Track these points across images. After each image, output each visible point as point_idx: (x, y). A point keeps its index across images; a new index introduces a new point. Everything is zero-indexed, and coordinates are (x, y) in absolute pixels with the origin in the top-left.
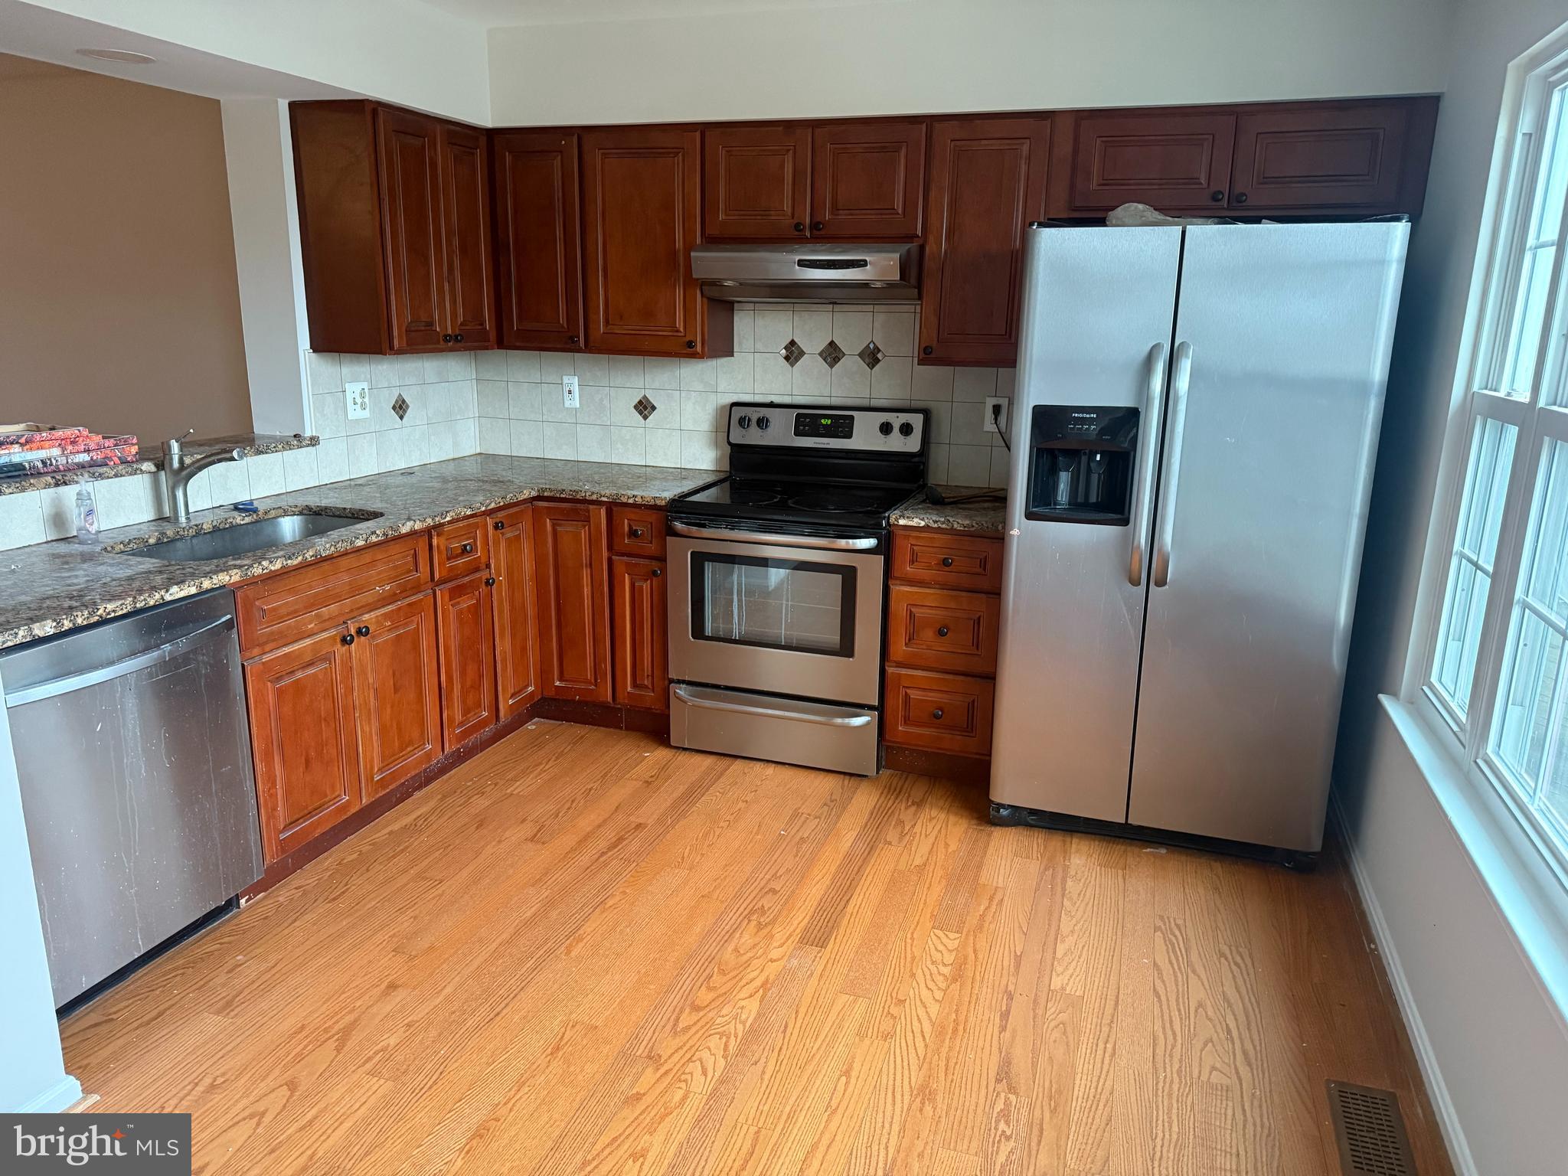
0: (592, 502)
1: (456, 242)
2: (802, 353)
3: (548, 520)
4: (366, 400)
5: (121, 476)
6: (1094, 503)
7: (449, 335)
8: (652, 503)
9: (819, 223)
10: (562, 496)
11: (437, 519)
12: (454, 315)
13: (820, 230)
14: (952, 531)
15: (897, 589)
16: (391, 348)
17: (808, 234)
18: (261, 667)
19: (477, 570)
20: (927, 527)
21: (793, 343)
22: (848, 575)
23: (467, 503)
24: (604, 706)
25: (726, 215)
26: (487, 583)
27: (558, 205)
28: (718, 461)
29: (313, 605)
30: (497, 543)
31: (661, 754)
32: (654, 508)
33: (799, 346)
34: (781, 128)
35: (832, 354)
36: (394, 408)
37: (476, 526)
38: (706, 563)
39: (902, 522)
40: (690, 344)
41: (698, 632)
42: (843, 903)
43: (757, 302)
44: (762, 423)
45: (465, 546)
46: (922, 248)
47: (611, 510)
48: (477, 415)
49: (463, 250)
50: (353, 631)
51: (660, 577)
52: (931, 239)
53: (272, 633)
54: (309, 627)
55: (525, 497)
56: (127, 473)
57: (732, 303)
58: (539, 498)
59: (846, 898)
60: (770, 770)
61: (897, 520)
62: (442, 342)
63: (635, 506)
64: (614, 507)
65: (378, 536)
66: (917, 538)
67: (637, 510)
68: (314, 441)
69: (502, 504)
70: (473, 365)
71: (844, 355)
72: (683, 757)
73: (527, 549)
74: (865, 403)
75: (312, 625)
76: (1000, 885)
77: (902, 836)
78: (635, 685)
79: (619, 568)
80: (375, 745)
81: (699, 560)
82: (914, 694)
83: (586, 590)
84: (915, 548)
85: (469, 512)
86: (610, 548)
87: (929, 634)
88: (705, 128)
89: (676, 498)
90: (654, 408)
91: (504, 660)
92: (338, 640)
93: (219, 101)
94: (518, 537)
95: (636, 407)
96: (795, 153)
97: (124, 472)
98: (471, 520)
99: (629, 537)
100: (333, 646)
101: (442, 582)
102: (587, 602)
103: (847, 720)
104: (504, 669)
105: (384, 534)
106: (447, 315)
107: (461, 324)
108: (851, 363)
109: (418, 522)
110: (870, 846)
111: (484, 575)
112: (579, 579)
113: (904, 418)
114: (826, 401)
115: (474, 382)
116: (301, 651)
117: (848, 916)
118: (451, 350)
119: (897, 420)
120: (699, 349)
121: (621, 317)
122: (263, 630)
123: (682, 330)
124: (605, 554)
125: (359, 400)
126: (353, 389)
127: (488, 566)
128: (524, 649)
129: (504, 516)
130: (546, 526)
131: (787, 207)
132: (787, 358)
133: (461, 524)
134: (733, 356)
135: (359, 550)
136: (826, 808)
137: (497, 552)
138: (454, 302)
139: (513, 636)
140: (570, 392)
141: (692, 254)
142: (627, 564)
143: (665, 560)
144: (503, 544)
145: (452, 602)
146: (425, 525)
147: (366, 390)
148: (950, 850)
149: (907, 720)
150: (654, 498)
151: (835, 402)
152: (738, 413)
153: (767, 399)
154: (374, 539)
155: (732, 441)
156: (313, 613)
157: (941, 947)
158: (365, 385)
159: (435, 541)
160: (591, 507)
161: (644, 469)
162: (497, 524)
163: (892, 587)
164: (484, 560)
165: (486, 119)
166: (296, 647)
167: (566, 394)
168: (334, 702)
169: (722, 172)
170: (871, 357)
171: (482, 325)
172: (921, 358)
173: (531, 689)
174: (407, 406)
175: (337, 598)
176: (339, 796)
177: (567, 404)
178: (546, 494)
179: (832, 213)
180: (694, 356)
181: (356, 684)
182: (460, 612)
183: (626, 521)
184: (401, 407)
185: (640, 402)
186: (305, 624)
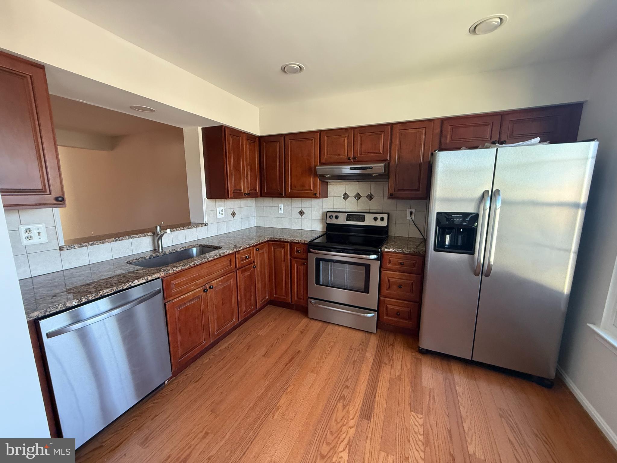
0: (286, 242)
1: (249, 167)
2: (348, 197)
3: (272, 247)
4: (223, 212)
5: (140, 237)
6: (460, 246)
7: (246, 193)
8: (304, 242)
9: (356, 157)
10: (277, 240)
11: (237, 249)
12: (248, 187)
13: (356, 159)
14: (404, 253)
15: (383, 272)
16: (228, 197)
17: (352, 161)
18: (173, 304)
19: (251, 264)
20: (395, 251)
21: (346, 194)
22: (368, 267)
23: (248, 243)
24: (288, 304)
25: (327, 156)
26: (253, 267)
27: (278, 156)
28: (323, 228)
29: (194, 280)
30: (257, 255)
31: (305, 321)
32: (304, 244)
33: (347, 195)
34: (344, 130)
35: (358, 196)
36: (232, 214)
37: (250, 250)
38: (320, 261)
39: (386, 250)
40: (315, 194)
41: (318, 283)
42: (373, 396)
43: (335, 182)
44: (337, 217)
45: (247, 256)
46: (389, 163)
47: (291, 245)
48: (255, 215)
49: (251, 170)
50: (208, 287)
51: (306, 265)
52: (392, 160)
53: (177, 291)
54: (192, 288)
55: (266, 240)
56: (142, 236)
57: (327, 182)
58: (270, 241)
59: (375, 392)
60: (340, 329)
61: (384, 249)
62: (244, 196)
63: (298, 243)
64: (292, 244)
65: (217, 256)
66: (391, 255)
67: (299, 244)
68: (206, 225)
69: (259, 243)
70: (255, 201)
71: (361, 197)
72: (312, 322)
73: (266, 255)
74: (368, 211)
75: (193, 287)
76: (431, 387)
77: (390, 360)
78: (298, 298)
79: (293, 262)
80: (216, 323)
81: (318, 260)
82: (390, 306)
83: (283, 268)
84: (390, 258)
85: (248, 246)
86: (291, 255)
87: (395, 287)
88: (321, 132)
89: (311, 241)
90: (304, 213)
91: (259, 290)
92: (203, 291)
93: (183, 129)
94: (263, 252)
95: (299, 213)
96: (348, 137)
97: (141, 236)
98: (249, 249)
99: (296, 252)
100: (201, 293)
101: (239, 268)
102: (284, 272)
103: (366, 315)
104: (259, 293)
105: (219, 255)
106: (245, 187)
107: (250, 191)
108: (364, 199)
109: (231, 250)
110: (379, 365)
111: (253, 265)
112: (281, 265)
113: (381, 215)
114: (356, 211)
115: (255, 207)
116: (188, 297)
117: (376, 402)
118: (247, 198)
119: (379, 216)
120: (318, 196)
121: (295, 187)
122: (174, 291)
123: (313, 190)
124: (289, 257)
125: (221, 212)
126: (219, 209)
127: (254, 262)
128: (265, 286)
129: (259, 246)
130: (272, 249)
131: (346, 153)
132: (344, 198)
133: (246, 250)
134: (327, 198)
135: (211, 261)
136: (361, 346)
137: (257, 257)
138: (248, 184)
139: (261, 282)
140: (280, 209)
141: (317, 167)
142: (296, 261)
143: (307, 260)
144: (259, 255)
145: (243, 274)
146: (233, 251)
147: (223, 210)
148: (408, 368)
149: (387, 315)
150: (304, 241)
151: (359, 211)
152: (329, 214)
153: (338, 210)
154: (216, 257)
155: (327, 222)
156: (193, 283)
157: (417, 424)
158: (223, 208)
159: (237, 256)
160: (285, 243)
161: (301, 231)
162: (257, 249)
163: (382, 271)
164: (253, 260)
165: (258, 132)
166: (187, 295)
167: (279, 209)
168: (201, 312)
169: (326, 144)
170: (370, 197)
171: (256, 191)
172: (389, 197)
173: (267, 297)
174: (236, 214)
175: (203, 277)
176: (202, 341)
177: (280, 212)
178: (272, 239)
179: (360, 154)
180: (316, 198)
181: (209, 304)
182: (245, 277)
183: (296, 248)
184: (233, 214)
185: (300, 211)
186: (190, 287)
